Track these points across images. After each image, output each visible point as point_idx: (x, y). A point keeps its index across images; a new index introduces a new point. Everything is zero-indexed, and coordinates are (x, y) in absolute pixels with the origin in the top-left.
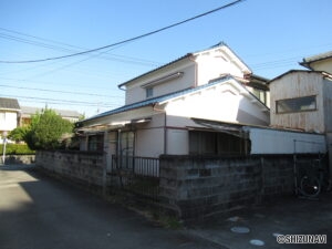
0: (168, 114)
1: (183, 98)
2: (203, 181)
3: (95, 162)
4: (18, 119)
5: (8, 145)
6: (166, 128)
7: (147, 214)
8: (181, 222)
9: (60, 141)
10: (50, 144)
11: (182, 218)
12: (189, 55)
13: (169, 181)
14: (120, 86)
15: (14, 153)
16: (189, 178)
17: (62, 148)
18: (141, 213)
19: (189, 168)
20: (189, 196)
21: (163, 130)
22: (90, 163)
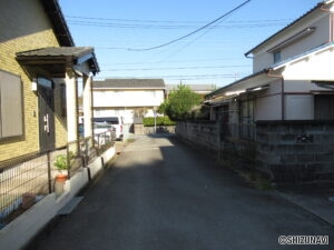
0: (285, 78)
1: (307, 59)
2: (302, 147)
3: (211, 129)
4: (165, 96)
5: (158, 118)
6: (284, 94)
7: (247, 177)
8: (273, 184)
9: (190, 112)
10: (183, 115)
11: (274, 181)
12: (320, 5)
13: (264, 146)
14: (246, 55)
15: (162, 124)
16: (283, 143)
17: (192, 118)
18: (243, 175)
19: (283, 133)
20: (282, 161)
21: (280, 96)
22: (209, 130)
